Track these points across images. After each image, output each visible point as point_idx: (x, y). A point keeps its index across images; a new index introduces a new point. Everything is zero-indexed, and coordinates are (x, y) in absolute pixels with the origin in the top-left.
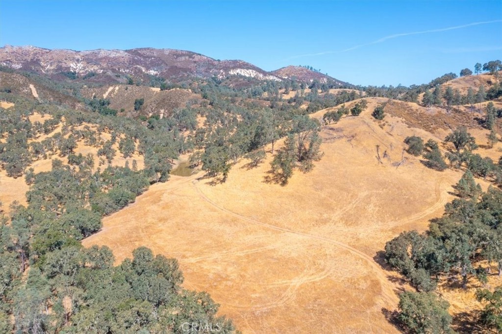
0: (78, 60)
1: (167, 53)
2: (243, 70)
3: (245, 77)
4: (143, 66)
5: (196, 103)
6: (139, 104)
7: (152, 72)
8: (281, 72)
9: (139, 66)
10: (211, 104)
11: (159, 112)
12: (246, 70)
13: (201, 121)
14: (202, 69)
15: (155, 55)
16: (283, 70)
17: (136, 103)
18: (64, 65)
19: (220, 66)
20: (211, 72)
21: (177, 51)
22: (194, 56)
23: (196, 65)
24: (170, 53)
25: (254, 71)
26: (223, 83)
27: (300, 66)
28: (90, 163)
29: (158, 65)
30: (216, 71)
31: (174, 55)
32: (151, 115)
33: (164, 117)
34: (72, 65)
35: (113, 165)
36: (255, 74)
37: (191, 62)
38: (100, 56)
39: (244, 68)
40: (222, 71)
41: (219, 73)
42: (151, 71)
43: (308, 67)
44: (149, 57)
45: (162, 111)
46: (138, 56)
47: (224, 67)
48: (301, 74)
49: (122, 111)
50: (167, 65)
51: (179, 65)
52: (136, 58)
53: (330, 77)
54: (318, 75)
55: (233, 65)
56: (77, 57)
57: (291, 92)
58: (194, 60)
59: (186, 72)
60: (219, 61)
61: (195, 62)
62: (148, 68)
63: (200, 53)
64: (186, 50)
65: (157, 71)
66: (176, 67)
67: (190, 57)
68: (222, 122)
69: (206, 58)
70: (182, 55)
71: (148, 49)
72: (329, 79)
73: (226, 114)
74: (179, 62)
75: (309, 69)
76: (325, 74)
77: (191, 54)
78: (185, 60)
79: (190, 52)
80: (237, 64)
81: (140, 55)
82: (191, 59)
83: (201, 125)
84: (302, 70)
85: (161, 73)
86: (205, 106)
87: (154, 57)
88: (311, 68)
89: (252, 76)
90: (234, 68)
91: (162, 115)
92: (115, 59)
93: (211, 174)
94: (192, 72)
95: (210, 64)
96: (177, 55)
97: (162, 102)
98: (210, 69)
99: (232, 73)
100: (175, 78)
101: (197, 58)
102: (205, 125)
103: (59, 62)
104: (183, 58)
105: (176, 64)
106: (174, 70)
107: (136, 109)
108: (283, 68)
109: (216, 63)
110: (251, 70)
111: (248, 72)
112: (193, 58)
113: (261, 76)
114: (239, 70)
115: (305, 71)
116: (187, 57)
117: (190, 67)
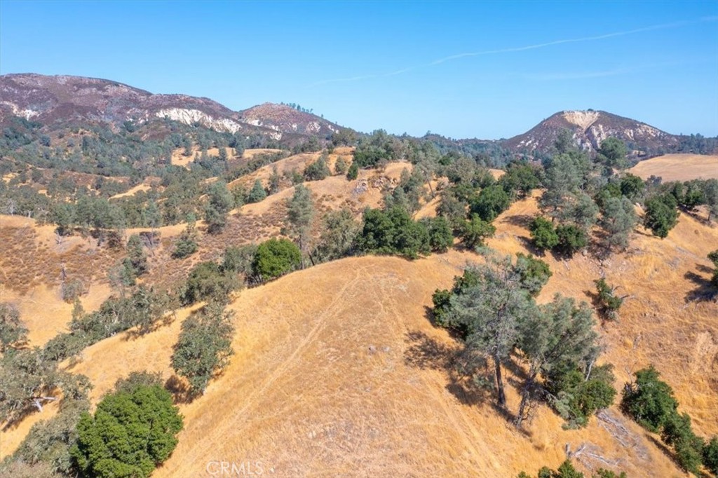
1: (62, 82)
2: (181, 111)
4: (15, 103)
7: (29, 113)
9: (7, 103)
12: (187, 110)
14: (115, 108)
15: (40, 84)
19: (147, 103)
20: (129, 112)
21: (81, 78)
22: (106, 88)
23: (106, 101)
24: (68, 82)
25: (200, 112)
27: (282, 103)
31: (74, 85)
36: (201, 117)
37: (100, 97)
39: (183, 108)
41: (142, 115)
42: (27, 111)
43: (294, 105)
44: (28, 88)
48: (281, 115)
50: (57, 101)
51: (77, 101)
52: (5, 90)
53: (326, 120)
54: (307, 118)
55: (166, 103)
58: (106, 93)
60: (149, 94)
61: (106, 97)
62: (22, 106)
65: (36, 110)
66: (72, 104)
67: (100, 88)
69: (127, 90)
70: (90, 85)
71: (29, 75)
72: (324, 123)
74: (80, 96)
75: (296, 108)
76: (320, 116)
77: (102, 85)
78: (91, 94)
80: (174, 101)
81: (14, 85)
82: (100, 92)
84: (283, 110)
85: (43, 114)
87: (37, 88)
88: (299, 107)
89: (196, 120)
95: (135, 99)
96: (79, 84)
101: (111, 90)
104: (87, 91)
105: (72, 101)
106: (66, 109)
108: (256, 106)
109: (142, 98)
110: (194, 111)
111: (190, 113)
112: (104, 91)
113: (210, 119)
114: (175, 110)
115: (287, 112)
116: (94, 89)
117: (95, 105)
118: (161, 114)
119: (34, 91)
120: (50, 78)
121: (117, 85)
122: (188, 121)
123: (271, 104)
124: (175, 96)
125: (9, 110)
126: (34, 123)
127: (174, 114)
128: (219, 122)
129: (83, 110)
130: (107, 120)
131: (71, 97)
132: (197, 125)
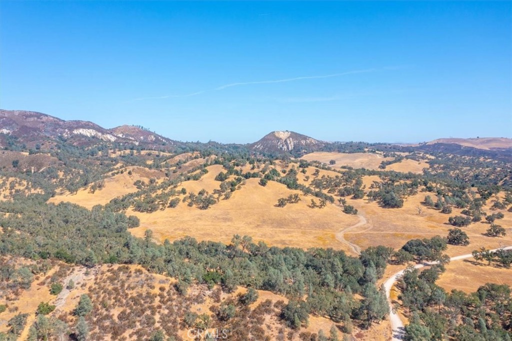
2: (84, 130)
3: (86, 137)
5: (55, 163)
6: (15, 164)
8: (118, 130)
10: (65, 164)
11: (31, 168)
12: (87, 130)
13: (61, 174)
14: (49, 129)
15: (6, 115)
16: (119, 128)
17: (13, 163)
19: (65, 126)
20: (57, 131)
21: (25, 112)
22: (41, 117)
23: (44, 125)
24: (19, 114)
25: (94, 131)
26: (68, 142)
27: (133, 125)
28: (24, 192)
29: (10, 125)
30: (62, 130)
31: (23, 116)
32: (25, 170)
33: (35, 172)
35: (32, 192)
36: (95, 133)
37: (39, 122)
39: (85, 128)
40: (66, 130)
41: (64, 132)
42: (4, 130)
43: (140, 126)
45: (33, 168)
47: (69, 127)
48: (133, 132)
49: (4, 167)
50: (17, 124)
51: (28, 125)
53: (157, 134)
54: (148, 133)
55: (75, 126)
57: (117, 152)
59: (36, 131)
60: (64, 121)
61: (43, 122)
63: (46, 113)
64: (34, 111)
65: (9, 129)
66: (26, 126)
67: (38, 118)
68: (72, 175)
69: (52, 119)
70: (31, 116)
72: (156, 136)
73: (74, 170)
74: (29, 122)
75: (141, 128)
76: (153, 132)
77: (39, 115)
78: (34, 121)
79: (37, 113)
80: (79, 125)
82: (39, 120)
83: (61, 176)
84: (135, 129)
86: (61, 165)
87: (6, 118)
88: (142, 127)
89: (93, 135)
90: (77, 128)
91: (33, 171)
93: (72, 193)
94: (40, 131)
95: (57, 124)
96: (26, 115)
97: (32, 163)
98: (57, 129)
99: (75, 132)
100: (27, 137)
101: (44, 119)
102: (63, 176)
104: (32, 119)
105: (25, 124)
106: (25, 129)
107: (14, 166)
108: (119, 127)
109: (61, 123)
110: (91, 130)
111: (89, 131)
112: (41, 119)
113: (100, 134)
115: (137, 130)
116: (36, 118)
117: (38, 127)
119: (4, 119)
120: (9, 112)
121: (47, 116)
122: (89, 135)
123: (128, 126)
127: (82, 131)
128: (105, 136)
132: (93, 137)
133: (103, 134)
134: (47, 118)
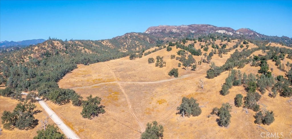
0: (176, 29)
1: (200, 25)
14: (208, 30)
15: (196, 26)
18: (171, 30)
29: (196, 29)
34: (173, 30)
37: (206, 28)
38: (181, 27)
43: (249, 29)
44: (194, 27)
46: (191, 27)
48: (244, 31)
50: (198, 29)
51: (202, 29)
54: (251, 31)
56: (176, 28)
61: (207, 28)
62: (192, 31)
64: (206, 24)
65: (195, 31)
70: (205, 26)
71: (194, 24)
77: (207, 26)
78: (205, 28)
81: (192, 26)
84: (246, 30)
89: (224, 32)
92: (185, 28)
95: (212, 28)
96: (203, 26)
101: (209, 27)
103: (171, 29)
104: (204, 27)
106: (199, 31)
109: (214, 28)
110: (224, 30)
113: (227, 32)
114: (220, 30)
117: (205, 30)
118: (216, 32)
120: (198, 25)
121: (210, 25)
122: (222, 33)
123: (243, 28)
124: (221, 27)
125: (190, 31)
126: (194, 34)
127: (219, 31)
129: (202, 31)
130: (207, 33)
131: (201, 28)
132: (224, 33)
133: (228, 32)
134: (209, 26)
